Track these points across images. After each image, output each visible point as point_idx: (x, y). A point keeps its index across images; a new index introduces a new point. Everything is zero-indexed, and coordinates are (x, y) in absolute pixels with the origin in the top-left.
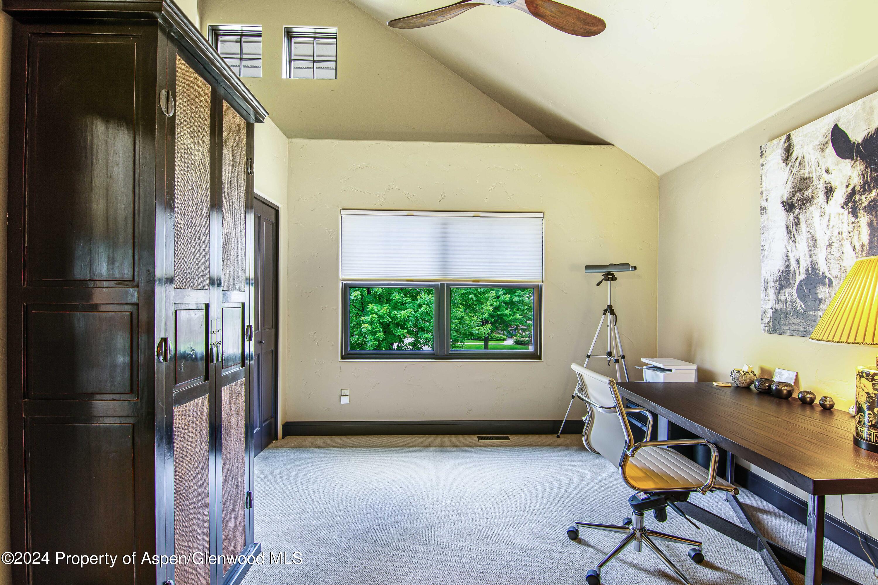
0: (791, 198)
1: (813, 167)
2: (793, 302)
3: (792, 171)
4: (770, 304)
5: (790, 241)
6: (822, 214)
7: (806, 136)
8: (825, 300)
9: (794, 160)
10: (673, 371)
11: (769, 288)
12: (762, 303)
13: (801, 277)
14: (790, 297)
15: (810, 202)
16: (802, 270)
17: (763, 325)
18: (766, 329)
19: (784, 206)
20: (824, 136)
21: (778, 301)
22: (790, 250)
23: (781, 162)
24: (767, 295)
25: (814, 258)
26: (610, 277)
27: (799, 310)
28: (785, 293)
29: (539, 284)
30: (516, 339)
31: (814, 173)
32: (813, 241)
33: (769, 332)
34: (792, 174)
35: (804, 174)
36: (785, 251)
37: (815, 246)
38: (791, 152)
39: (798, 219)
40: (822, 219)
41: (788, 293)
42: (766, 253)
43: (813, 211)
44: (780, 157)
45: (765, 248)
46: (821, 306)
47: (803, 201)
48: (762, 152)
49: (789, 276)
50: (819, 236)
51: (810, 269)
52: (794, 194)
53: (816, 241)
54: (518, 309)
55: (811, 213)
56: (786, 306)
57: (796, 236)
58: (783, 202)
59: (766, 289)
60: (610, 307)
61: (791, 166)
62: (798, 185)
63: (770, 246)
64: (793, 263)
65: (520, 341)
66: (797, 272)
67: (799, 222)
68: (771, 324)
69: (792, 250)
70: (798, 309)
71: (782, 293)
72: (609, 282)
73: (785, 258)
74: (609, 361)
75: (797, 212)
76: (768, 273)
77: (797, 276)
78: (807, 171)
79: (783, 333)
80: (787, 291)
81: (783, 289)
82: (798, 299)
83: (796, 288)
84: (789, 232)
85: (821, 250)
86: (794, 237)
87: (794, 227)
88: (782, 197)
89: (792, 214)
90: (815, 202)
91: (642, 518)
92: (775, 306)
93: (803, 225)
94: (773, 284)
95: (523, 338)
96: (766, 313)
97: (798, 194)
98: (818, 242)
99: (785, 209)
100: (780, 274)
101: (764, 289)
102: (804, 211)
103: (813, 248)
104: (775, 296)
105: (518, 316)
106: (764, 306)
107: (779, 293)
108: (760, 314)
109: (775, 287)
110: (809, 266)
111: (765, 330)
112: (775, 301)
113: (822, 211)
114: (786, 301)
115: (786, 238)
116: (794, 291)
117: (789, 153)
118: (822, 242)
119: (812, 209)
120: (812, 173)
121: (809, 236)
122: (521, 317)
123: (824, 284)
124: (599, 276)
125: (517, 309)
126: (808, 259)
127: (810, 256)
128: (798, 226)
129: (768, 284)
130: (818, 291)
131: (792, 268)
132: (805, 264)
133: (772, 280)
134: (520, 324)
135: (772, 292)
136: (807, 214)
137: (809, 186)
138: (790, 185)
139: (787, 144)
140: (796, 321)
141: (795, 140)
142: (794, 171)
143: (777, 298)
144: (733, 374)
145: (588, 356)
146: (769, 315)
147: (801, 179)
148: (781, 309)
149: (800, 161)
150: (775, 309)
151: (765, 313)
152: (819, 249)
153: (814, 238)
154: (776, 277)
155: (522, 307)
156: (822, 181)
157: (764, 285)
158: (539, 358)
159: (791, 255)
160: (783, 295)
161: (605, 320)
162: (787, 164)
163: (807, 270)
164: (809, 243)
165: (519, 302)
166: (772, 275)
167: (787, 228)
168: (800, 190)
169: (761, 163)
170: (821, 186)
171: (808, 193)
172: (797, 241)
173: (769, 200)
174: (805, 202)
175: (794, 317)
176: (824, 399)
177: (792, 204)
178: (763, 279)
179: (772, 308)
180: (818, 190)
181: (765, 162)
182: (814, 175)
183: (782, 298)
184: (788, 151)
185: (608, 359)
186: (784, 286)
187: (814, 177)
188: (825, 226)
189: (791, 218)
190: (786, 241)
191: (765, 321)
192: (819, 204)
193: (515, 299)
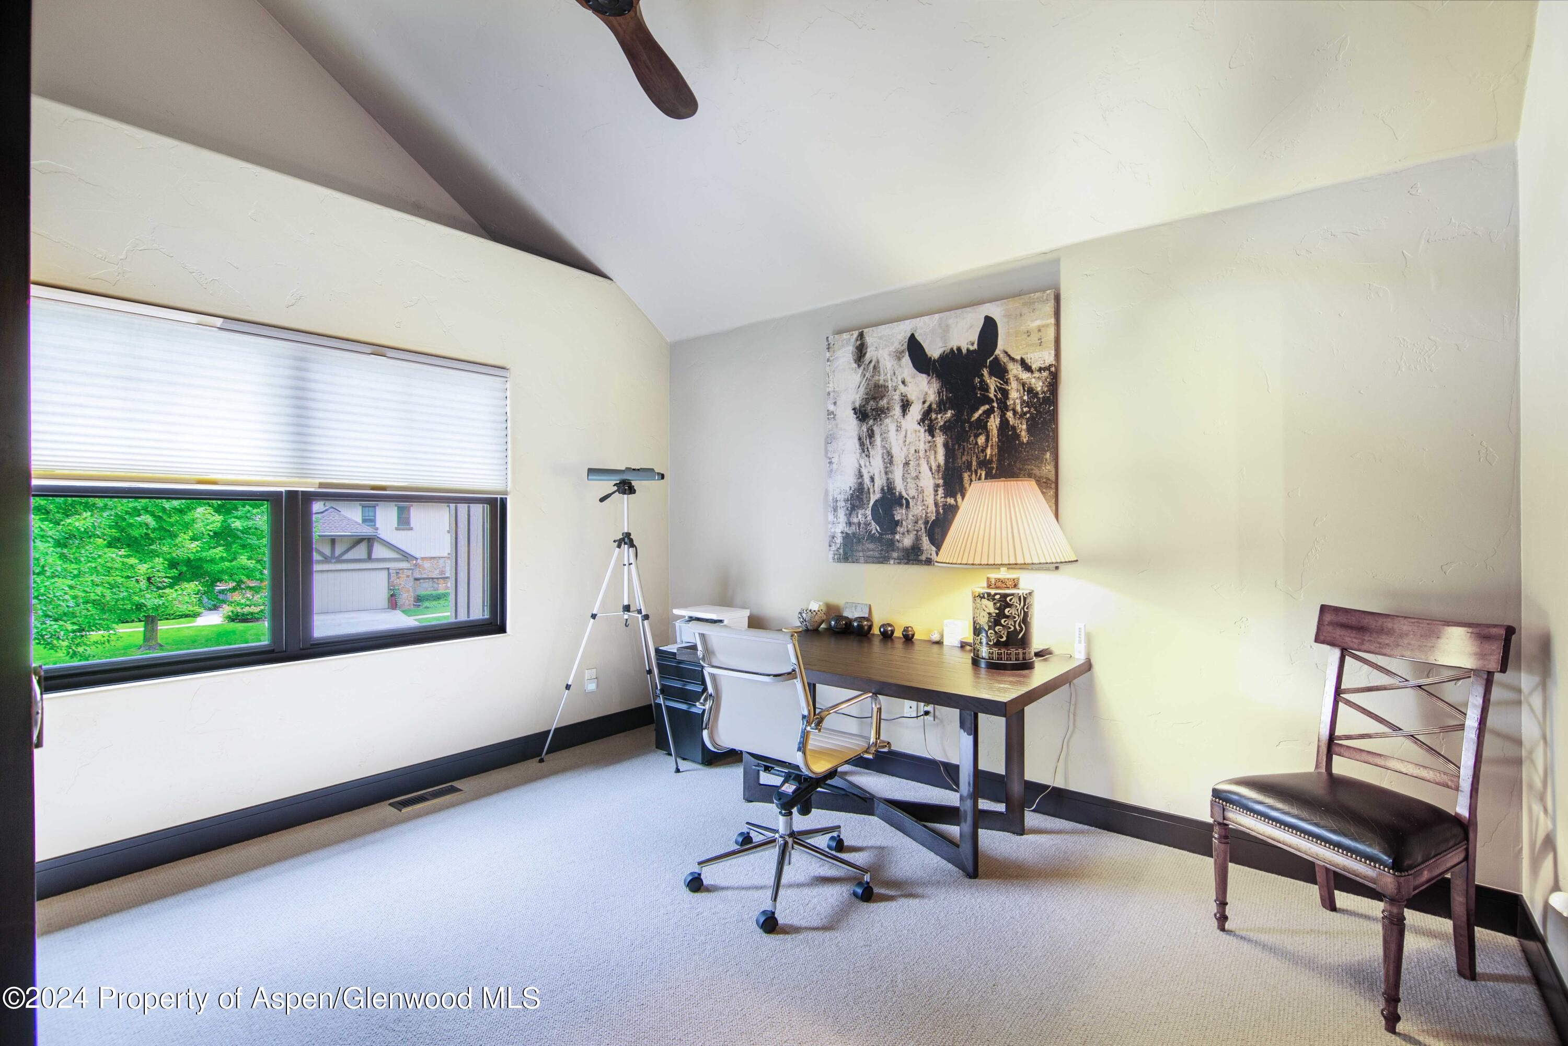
0: (864, 406)
1: (888, 375)
2: (867, 524)
3: (865, 375)
4: (840, 527)
5: (863, 455)
6: (899, 428)
7: (881, 338)
8: (902, 523)
9: (867, 363)
10: (725, 622)
11: (839, 508)
12: (830, 526)
13: (875, 497)
14: (863, 519)
15: (885, 413)
16: (878, 487)
17: (832, 552)
18: (836, 557)
19: (855, 413)
20: (900, 343)
21: (849, 524)
22: (863, 466)
23: (852, 361)
24: (836, 517)
25: (890, 476)
26: (626, 488)
27: (875, 533)
28: (857, 514)
29: (499, 497)
30: (232, 612)
31: (890, 382)
32: (889, 458)
33: (839, 560)
34: (866, 378)
35: (879, 380)
36: (857, 466)
37: (891, 462)
38: (864, 352)
39: (872, 431)
40: (899, 434)
41: (862, 514)
42: (835, 466)
43: (889, 424)
44: (851, 355)
45: (833, 460)
46: (898, 528)
47: (877, 411)
48: (829, 344)
49: (862, 495)
50: (895, 451)
51: (885, 488)
52: (867, 401)
53: (892, 457)
54: (244, 546)
55: (887, 426)
56: (859, 529)
57: (870, 450)
58: (854, 409)
59: (835, 510)
60: (628, 535)
61: (864, 369)
62: (872, 393)
63: (839, 459)
64: (867, 480)
65: (243, 615)
66: (871, 490)
67: (873, 434)
68: (841, 551)
69: (865, 466)
70: (873, 532)
71: (854, 515)
72: (625, 496)
73: (857, 473)
74: (627, 620)
75: (871, 422)
76: (838, 491)
77: (872, 495)
78: (882, 378)
79: (856, 561)
80: (861, 512)
81: (855, 510)
82: (873, 521)
83: (870, 509)
84: (862, 444)
85: (897, 468)
86: (868, 450)
87: (868, 440)
88: (854, 403)
89: (865, 424)
90: (891, 414)
91: (791, 819)
92: (846, 530)
93: (878, 439)
94: (843, 504)
95: (250, 606)
96: (835, 539)
97: (872, 402)
98: (895, 459)
99: (857, 418)
100: (851, 492)
101: (832, 509)
102: (879, 423)
103: (888, 465)
104: (845, 517)
105: (243, 560)
106: (833, 530)
107: (850, 514)
108: (828, 539)
109: (845, 508)
110: (885, 484)
111: (834, 559)
112: (846, 524)
113: (899, 425)
114: (859, 524)
115: (859, 451)
116: (869, 512)
117: (861, 354)
118: (899, 458)
119: (887, 421)
120: (887, 382)
121: (885, 451)
122: (251, 564)
123: (901, 505)
124: (608, 485)
125: (240, 546)
126: (884, 477)
127: (886, 473)
128: (873, 439)
129: (838, 504)
130: (895, 512)
131: (865, 486)
132: (880, 482)
133: (842, 499)
134: (248, 577)
135: (842, 514)
136: (883, 426)
137: (885, 396)
138: (862, 390)
139: (859, 342)
140: (871, 546)
141: (869, 340)
142: (868, 375)
143: (848, 519)
144: (804, 615)
145: (594, 616)
146: (839, 540)
147: (875, 386)
148: (854, 534)
149: (875, 366)
150: (847, 533)
151: (833, 538)
152: (896, 467)
153: (889, 454)
154: (848, 495)
155: (253, 541)
156: (898, 393)
157: (832, 505)
158: (502, 629)
159: (864, 471)
160: (855, 516)
161: (621, 556)
162: (859, 366)
163: (882, 489)
164: (885, 459)
165: (246, 531)
166: (842, 493)
167: (860, 439)
168: (874, 398)
169: (827, 357)
170: (897, 397)
171: (883, 403)
172: (871, 455)
173: (838, 404)
174: (880, 413)
175: (868, 541)
176: (906, 629)
177: (866, 413)
178: (831, 498)
179: (842, 532)
180: (894, 401)
181: (833, 357)
182: (890, 384)
183: (855, 520)
184: (860, 352)
185: (626, 617)
186: (857, 506)
187: (890, 386)
188: (901, 442)
189: (864, 428)
190: (858, 455)
191: (834, 548)
192: (896, 417)
193: (237, 524)
